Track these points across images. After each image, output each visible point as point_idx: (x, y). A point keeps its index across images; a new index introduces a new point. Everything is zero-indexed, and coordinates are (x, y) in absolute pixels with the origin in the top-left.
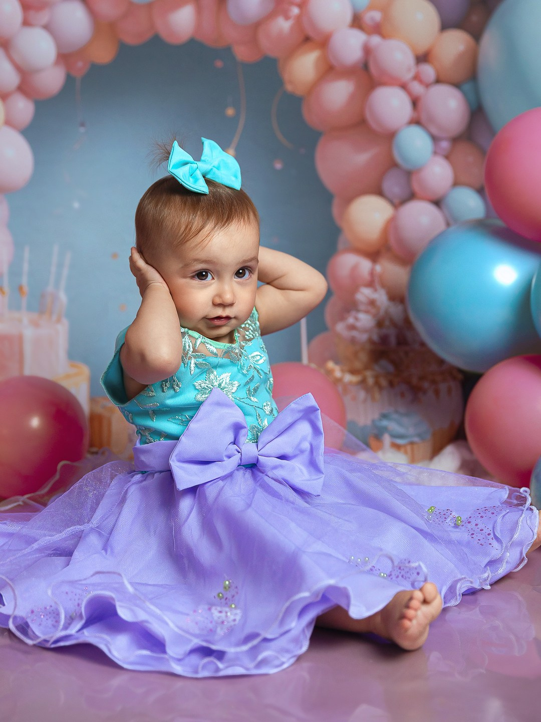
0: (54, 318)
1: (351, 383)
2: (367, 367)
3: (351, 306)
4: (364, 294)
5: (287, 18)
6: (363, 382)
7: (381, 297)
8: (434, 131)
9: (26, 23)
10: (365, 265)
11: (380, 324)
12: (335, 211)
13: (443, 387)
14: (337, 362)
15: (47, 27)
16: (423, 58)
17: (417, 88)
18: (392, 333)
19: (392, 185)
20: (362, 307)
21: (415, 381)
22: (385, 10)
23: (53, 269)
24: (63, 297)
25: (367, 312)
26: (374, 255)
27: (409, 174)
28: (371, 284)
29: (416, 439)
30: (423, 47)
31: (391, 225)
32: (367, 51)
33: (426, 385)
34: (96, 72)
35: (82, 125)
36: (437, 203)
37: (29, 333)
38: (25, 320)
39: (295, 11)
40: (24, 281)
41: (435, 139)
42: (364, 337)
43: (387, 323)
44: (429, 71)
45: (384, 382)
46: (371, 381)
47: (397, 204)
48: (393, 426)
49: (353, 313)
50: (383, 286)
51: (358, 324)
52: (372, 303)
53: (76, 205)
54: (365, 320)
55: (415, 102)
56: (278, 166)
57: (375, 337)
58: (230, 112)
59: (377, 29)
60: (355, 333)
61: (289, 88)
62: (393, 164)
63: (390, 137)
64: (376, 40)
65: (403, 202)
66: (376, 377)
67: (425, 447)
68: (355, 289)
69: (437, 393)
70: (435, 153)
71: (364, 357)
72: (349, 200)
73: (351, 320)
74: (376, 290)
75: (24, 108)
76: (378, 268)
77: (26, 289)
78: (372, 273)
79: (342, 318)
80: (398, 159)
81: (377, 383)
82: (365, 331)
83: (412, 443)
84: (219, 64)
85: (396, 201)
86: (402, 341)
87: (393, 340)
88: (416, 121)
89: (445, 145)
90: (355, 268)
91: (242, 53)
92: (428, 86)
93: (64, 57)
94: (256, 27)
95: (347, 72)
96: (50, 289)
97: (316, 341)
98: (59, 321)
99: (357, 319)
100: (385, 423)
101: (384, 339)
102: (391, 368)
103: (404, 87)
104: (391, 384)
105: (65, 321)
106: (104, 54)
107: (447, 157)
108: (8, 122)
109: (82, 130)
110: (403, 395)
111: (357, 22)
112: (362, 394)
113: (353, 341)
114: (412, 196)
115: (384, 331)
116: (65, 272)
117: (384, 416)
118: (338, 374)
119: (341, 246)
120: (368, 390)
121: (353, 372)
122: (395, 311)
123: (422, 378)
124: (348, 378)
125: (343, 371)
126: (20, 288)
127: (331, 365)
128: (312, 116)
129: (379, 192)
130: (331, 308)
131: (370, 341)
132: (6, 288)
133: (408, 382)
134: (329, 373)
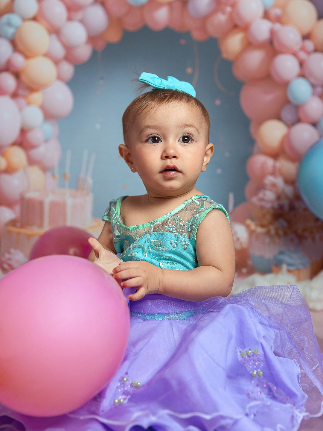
0: (85, 192)
1: (261, 233)
2: (271, 223)
3: (261, 187)
4: (269, 180)
5: (224, 13)
6: (268, 233)
7: (279, 182)
8: (313, 81)
9: (70, 19)
10: (270, 162)
11: (279, 198)
12: (252, 129)
13: (317, 236)
14: (252, 220)
15: (82, 21)
16: (306, 37)
17: (303, 55)
18: (286, 203)
19: (287, 114)
20: (268, 187)
21: (300, 232)
22: (283, 8)
23: (84, 163)
24: (90, 181)
25: (270, 190)
26: (275, 156)
27: (297, 108)
28: (273, 174)
29: (301, 267)
30: (306, 30)
31: (286, 138)
32: (273, 33)
33: (306, 234)
34: (110, 47)
35: (102, 78)
36: (314, 124)
37: (69, 201)
38: (68, 194)
39: (229, 9)
40: (67, 171)
41: (313, 86)
42: (268, 205)
43: (283, 197)
44: (310, 45)
45: (281, 232)
46: (273, 232)
47: (290, 125)
48: (286, 259)
49: (263, 191)
50: (281, 175)
51: (266, 198)
52: (274, 185)
53: (98, 126)
54: (269, 195)
55: (302, 64)
56: (218, 102)
57: (276, 205)
58: (189, 70)
59: (279, 20)
60: (264, 204)
61: (225, 55)
62: (286, 102)
63: (285, 85)
64: (277, 26)
65: (294, 124)
66: (277, 230)
67: (306, 272)
68: (263, 176)
69: (313, 239)
70: (313, 94)
71: (269, 217)
72: (260, 122)
73: (261, 195)
74: (276, 177)
75: (68, 69)
76: (278, 164)
77: (68, 175)
78: (274, 167)
79: (256, 194)
80: (290, 98)
81: (277, 234)
82: (269, 201)
83: (298, 270)
84: (183, 42)
85: (289, 123)
86: (292, 208)
87: (286, 208)
88: (302, 75)
89: (319, 90)
90: (264, 164)
91: (197, 35)
92: (309, 53)
93: (92, 39)
94: (205, 19)
95: (260, 46)
96: (82, 175)
97: (239, 208)
98: (87, 194)
99: (264, 194)
100: (282, 257)
101: (281, 207)
102: (285, 224)
103: (295, 54)
104: (285, 234)
105: (91, 195)
106: (114, 37)
107: (321, 97)
108: (59, 78)
109: (102, 82)
110: (292, 240)
111: (266, 15)
112: (267, 240)
113: (262, 208)
114: (298, 121)
115: (281, 202)
116: (91, 166)
117: (281, 253)
118: (253, 227)
119: (255, 150)
120: (271, 237)
121: (262, 226)
122: (289, 190)
123: (304, 230)
124: (259, 230)
125: (256, 225)
126: (65, 175)
127: (249, 222)
128: (239, 73)
129: (278, 117)
130: (249, 188)
131: (273, 208)
132: (57, 175)
133: (295, 233)
134: (248, 227)
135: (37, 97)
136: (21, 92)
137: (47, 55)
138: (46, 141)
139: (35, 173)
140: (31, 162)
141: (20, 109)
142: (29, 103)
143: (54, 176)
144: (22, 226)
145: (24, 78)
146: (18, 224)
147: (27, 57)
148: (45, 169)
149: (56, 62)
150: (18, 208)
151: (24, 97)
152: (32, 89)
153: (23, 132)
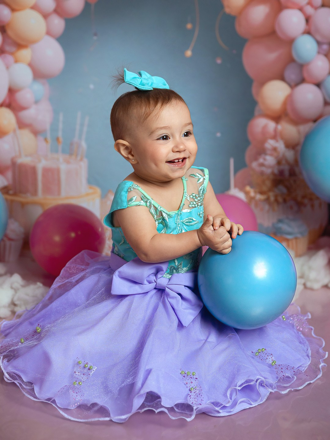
0: (79, 158)
1: (260, 200)
2: (270, 190)
4: (271, 143)
6: (267, 200)
7: (280, 146)
8: (319, 38)
10: (271, 125)
11: (279, 163)
12: (254, 90)
13: (316, 202)
14: (252, 186)
17: (309, 10)
18: (286, 168)
19: (291, 74)
20: (268, 152)
21: (299, 199)
23: (78, 127)
24: (84, 144)
25: (271, 155)
26: (277, 119)
27: (302, 67)
28: (274, 137)
29: (299, 236)
31: (289, 100)
33: (306, 201)
35: (95, 34)
36: (318, 85)
37: (63, 167)
38: (61, 159)
40: (60, 134)
41: (319, 43)
42: (268, 171)
43: (284, 162)
45: (280, 199)
46: (272, 199)
47: (293, 86)
48: (285, 227)
49: (263, 156)
50: (282, 138)
51: (266, 163)
52: (275, 149)
53: (92, 86)
54: (270, 160)
55: (308, 20)
56: (219, 61)
57: (276, 171)
58: (189, 26)
60: (264, 169)
61: (227, 10)
62: (291, 60)
63: (290, 42)
65: (297, 84)
66: (276, 196)
67: (303, 243)
68: (264, 141)
69: (312, 206)
70: (319, 53)
71: (268, 183)
72: (263, 83)
73: (261, 160)
74: (277, 141)
75: (58, 24)
76: (280, 127)
77: (61, 139)
78: (275, 130)
79: (256, 159)
80: (295, 56)
81: (276, 200)
82: (269, 167)
83: (296, 238)
85: (293, 84)
86: (292, 173)
87: (287, 173)
88: (308, 32)
89: (325, 47)
90: (265, 127)
92: (316, 8)
96: (76, 139)
97: (239, 174)
98: (81, 160)
99: (265, 159)
100: (280, 225)
101: (281, 173)
102: (285, 190)
103: (301, 9)
104: (285, 201)
105: (85, 160)
107: (326, 55)
108: (49, 33)
109: (95, 38)
110: (291, 208)
112: (267, 207)
113: (262, 173)
114: (303, 81)
115: (282, 167)
116: (85, 129)
117: (280, 221)
118: (252, 194)
119: (256, 113)
120: (270, 204)
121: (261, 193)
122: (290, 155)
123: (304, 197)
124: (259, 197)
125: (255, 192)
126: (58, 139)
127: (248, 188)
128: (241, 29)
129: (282, 78)
130: (249, 152)
131: (273, 173)
132: (49, 139)
133: (295, 200)
134: (247, 193)
135: (25, 54)
136: (7, 48)
137: (35, 7)
138: (36, 102)
139: (26, 136)
140: (21, 125)
141: (8, 67)
142: (16, 61)
143: (46, 140)
144: (15, 194)
145: (10, 32)
146: (11, 192)
147: (13, 10)
148: (36, 133)
149: (46, 16)
150: (9, 174)
151: (12, 54)
152: (20, 45)
153: (12, 91)
